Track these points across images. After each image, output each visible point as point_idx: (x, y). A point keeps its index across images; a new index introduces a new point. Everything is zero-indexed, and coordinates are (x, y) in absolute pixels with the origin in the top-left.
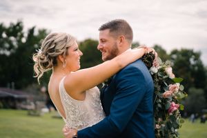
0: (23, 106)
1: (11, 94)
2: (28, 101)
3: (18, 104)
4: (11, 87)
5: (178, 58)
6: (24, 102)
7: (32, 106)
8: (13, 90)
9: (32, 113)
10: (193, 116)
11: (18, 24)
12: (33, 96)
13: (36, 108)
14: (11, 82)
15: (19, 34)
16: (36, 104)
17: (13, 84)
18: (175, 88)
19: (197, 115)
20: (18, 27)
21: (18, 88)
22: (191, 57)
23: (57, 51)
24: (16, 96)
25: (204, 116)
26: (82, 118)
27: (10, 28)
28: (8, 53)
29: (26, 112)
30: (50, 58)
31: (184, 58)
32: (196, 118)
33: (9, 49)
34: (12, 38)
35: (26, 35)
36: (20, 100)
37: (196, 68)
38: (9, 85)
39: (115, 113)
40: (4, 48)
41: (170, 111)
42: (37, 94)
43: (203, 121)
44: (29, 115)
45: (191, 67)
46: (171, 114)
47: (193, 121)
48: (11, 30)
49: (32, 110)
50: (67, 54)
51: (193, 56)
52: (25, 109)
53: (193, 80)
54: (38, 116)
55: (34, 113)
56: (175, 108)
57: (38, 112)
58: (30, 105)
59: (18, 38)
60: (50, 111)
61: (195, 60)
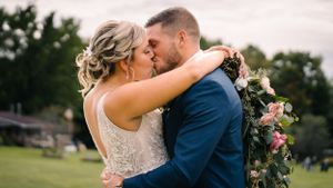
0: (35, 141)
1: (15, 123)
2: (43, 133)
3: (27, 139)
4: (16, 111)
5: (285, 65)
6: (37, 136)
7: (50, 142)
8: (19, 115)
9: (49, 153)
10: (308, 160)
11: (29, 9)
12: (51, 126)
13: (56, 145)
14: (15, 103)
15: (30, 25)
16: (55, 139)
17: (19, 105)
18: (278, 108)
19: (315, 158)
20: (28, 14)
21: (27, 112)
22: (305, 64)
23: (118, 54)
24: (24, 125)
25: (327, 160)
26: (131, 160)
27: (15, 15)
28: (11, 56)
29: (39, 152)
30: (105, 64)
31: (294, 67)
32: (313, 163)
33: (13, 49)
34: (19, 32)
35: (41, 27)
36: (30, 132)
37: (314, 83)
38: (12, 107)
39: (183, 155)
40: (6, 48)
41: (274, 147)
42: (58, 122)
43: (325, 168)
44: (45, 156)
45: (306, 81)
46: (275, 152)
47: (309, 169)
48: (17, 18)
49: (48, 148)
50: (133, 58)
51: (310, 64)
52: (39, 147)
53: (309, 102)
54: (60, 157)
55: (53, 153)
56: (281, 142)
57: (59, 152)
58: (46, 140)
59: (28, 31)
60: (78, 150)
61: (313, 69)
